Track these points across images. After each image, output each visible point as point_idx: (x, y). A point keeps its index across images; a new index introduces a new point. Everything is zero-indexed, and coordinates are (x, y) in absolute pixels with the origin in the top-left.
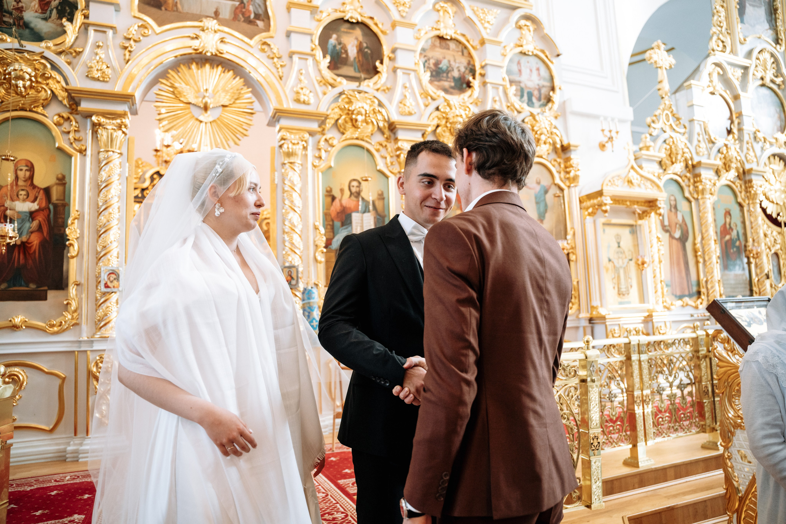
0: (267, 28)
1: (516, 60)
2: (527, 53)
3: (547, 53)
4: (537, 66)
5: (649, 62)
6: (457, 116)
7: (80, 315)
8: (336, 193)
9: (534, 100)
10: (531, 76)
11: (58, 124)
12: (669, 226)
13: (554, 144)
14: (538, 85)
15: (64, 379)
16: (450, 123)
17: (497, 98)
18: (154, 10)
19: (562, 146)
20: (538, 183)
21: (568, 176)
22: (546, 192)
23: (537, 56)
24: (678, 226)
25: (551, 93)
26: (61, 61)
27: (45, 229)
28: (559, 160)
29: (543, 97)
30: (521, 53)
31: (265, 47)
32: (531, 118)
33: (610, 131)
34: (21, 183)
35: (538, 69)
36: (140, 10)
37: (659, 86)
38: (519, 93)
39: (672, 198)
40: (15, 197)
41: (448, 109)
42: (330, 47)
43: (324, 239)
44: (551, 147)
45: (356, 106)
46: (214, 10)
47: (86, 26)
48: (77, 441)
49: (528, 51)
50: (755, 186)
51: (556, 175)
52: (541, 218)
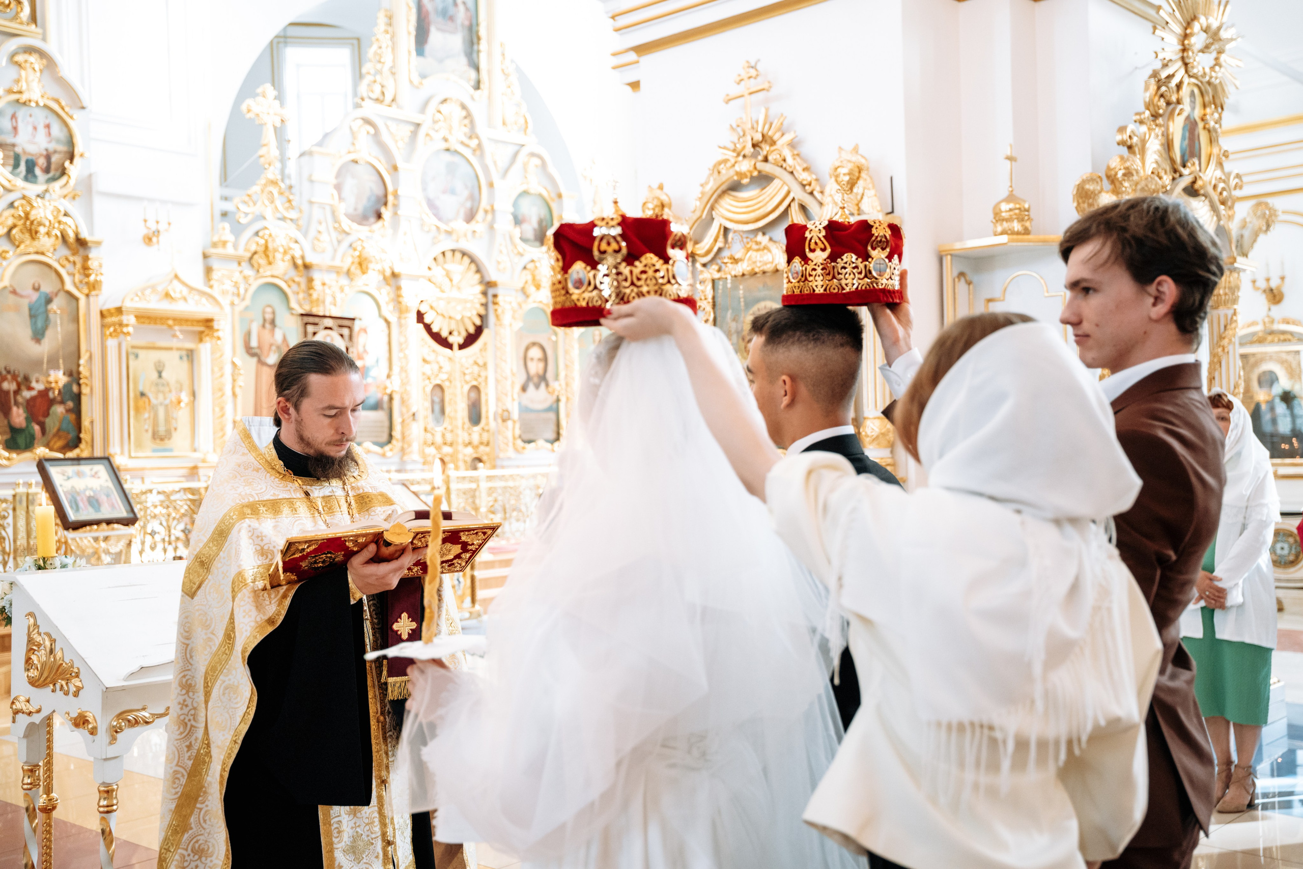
1: (9, 112)
2: (27, 103)
3: (63, 103)
4: (47, 122)
9: (38, 171)
10: (34, 136)
12: (259, 347)
13: (64, 236)
14: (47, 150)
19: (78, 239)
20: (36, 289)
22: (49, 301)
23: (46, 106)
24: (274, 348)
25: (67, 164)
28: (72, 258)
29: (53, 167)
30: (17, 101)
32: (24, 202)
33: (158, 222)
35: (48, 126)
37: (262, 151)
38: (12, 162)
39: (269, 310)
44: (59, 240)
49: (30, 101)
50: (405, 295)
51: (67, 279)
52: (38, 336)
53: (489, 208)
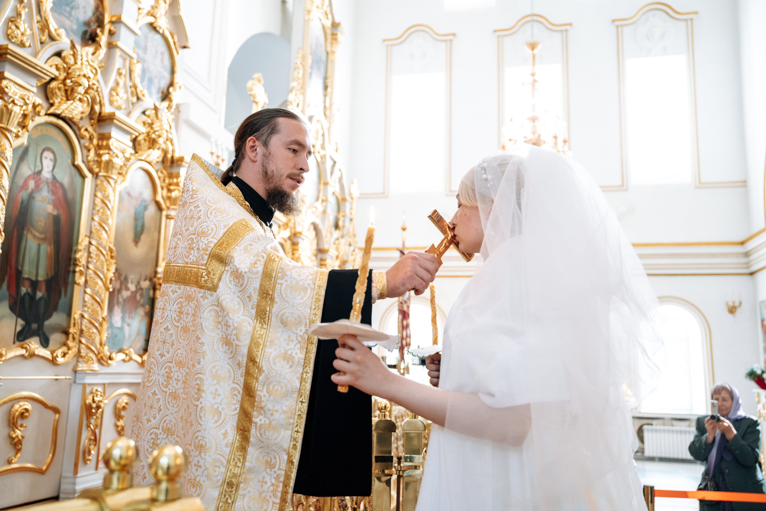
1: (145, 31)
2: (158, 29)
3: (176, 40)
4: (163, 50)
5: (249, 93)
6: (84, 76)
13: (165, 152)
16: (72, 82)
17: (123, 71)
19: (172, 157)
21: (169, 194)
23: (165, 38)
25: (171, 89)
28: (164, 172)
30: (151, 24)
32: (154, 112)
33: (218, 157)
41: (72, 61)
44: (162, 155)
49: (160, 28)
50: (300, 249)
51: (159, 189)
52: (137, 240)
53: (324, 198)
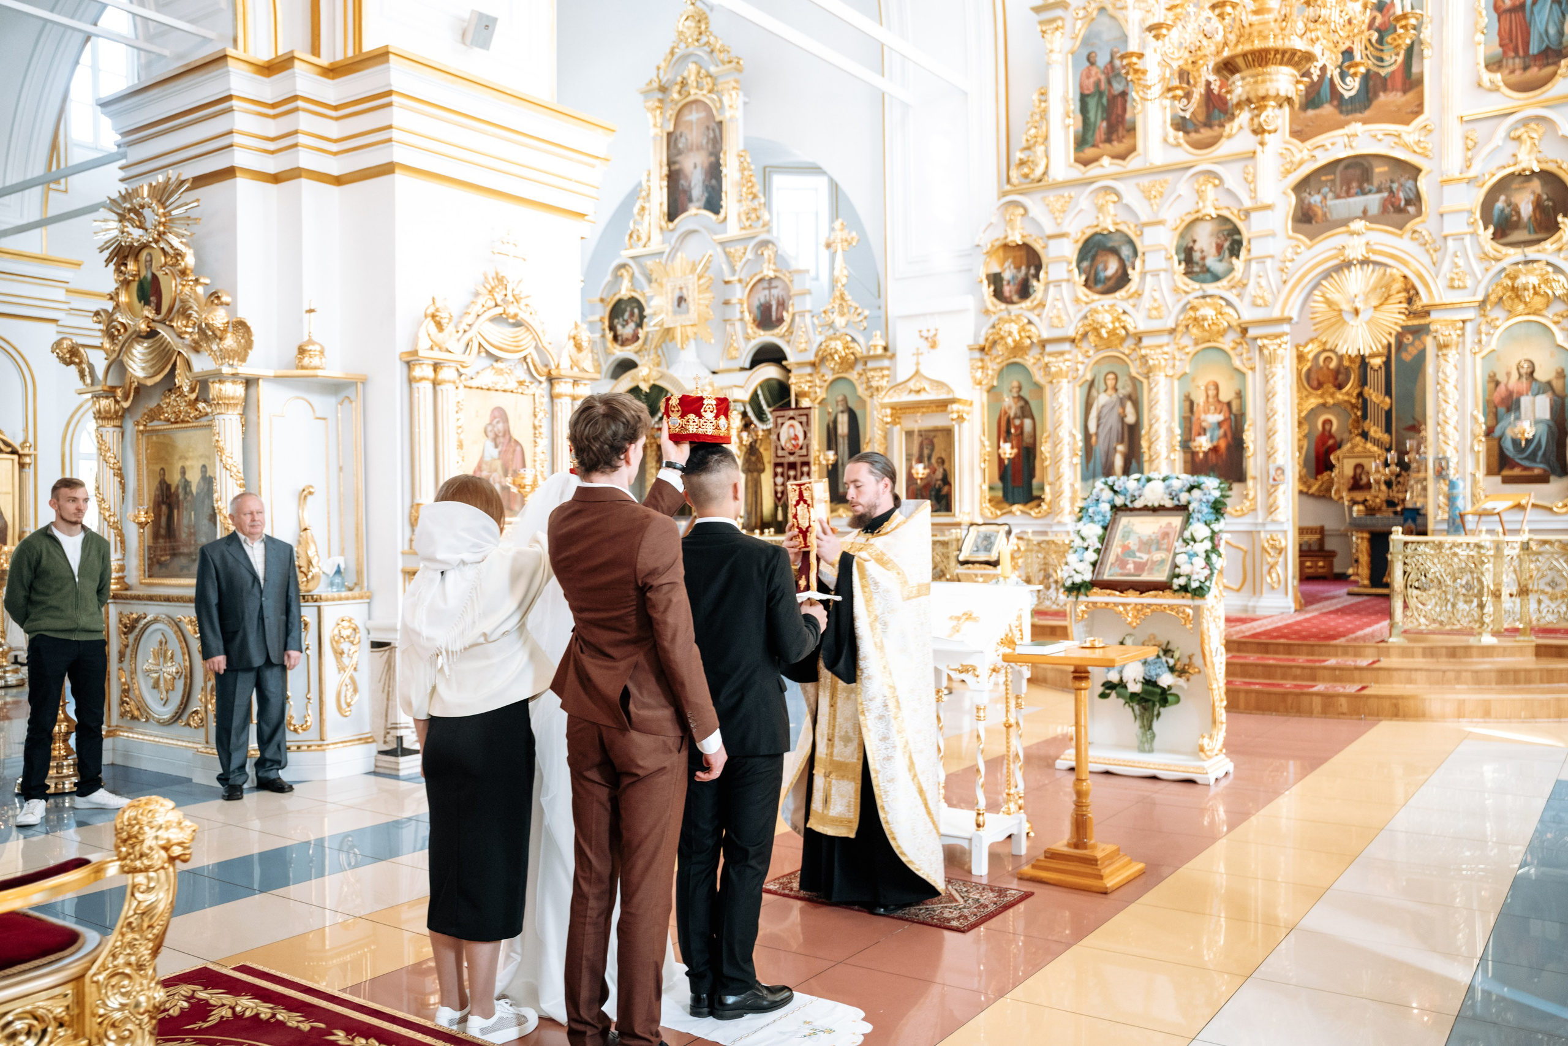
0: (1419, 213)
7: (1256, 503)
8: (1501, 377)
11: (1234, 349)
15: (1246, 552)
18: (1306, 226)
26: (1231, 296)
27: (1229, 435)
31: (1416, 235)
34: (1211, 400)
36: (1295, 230)
40: (1207, 412)
42: (1496, 212)
43: (1484, 427)
45: (1522, 280)
46: (1362, 208)
47: (1248, 262)
48: (1255, 599)
